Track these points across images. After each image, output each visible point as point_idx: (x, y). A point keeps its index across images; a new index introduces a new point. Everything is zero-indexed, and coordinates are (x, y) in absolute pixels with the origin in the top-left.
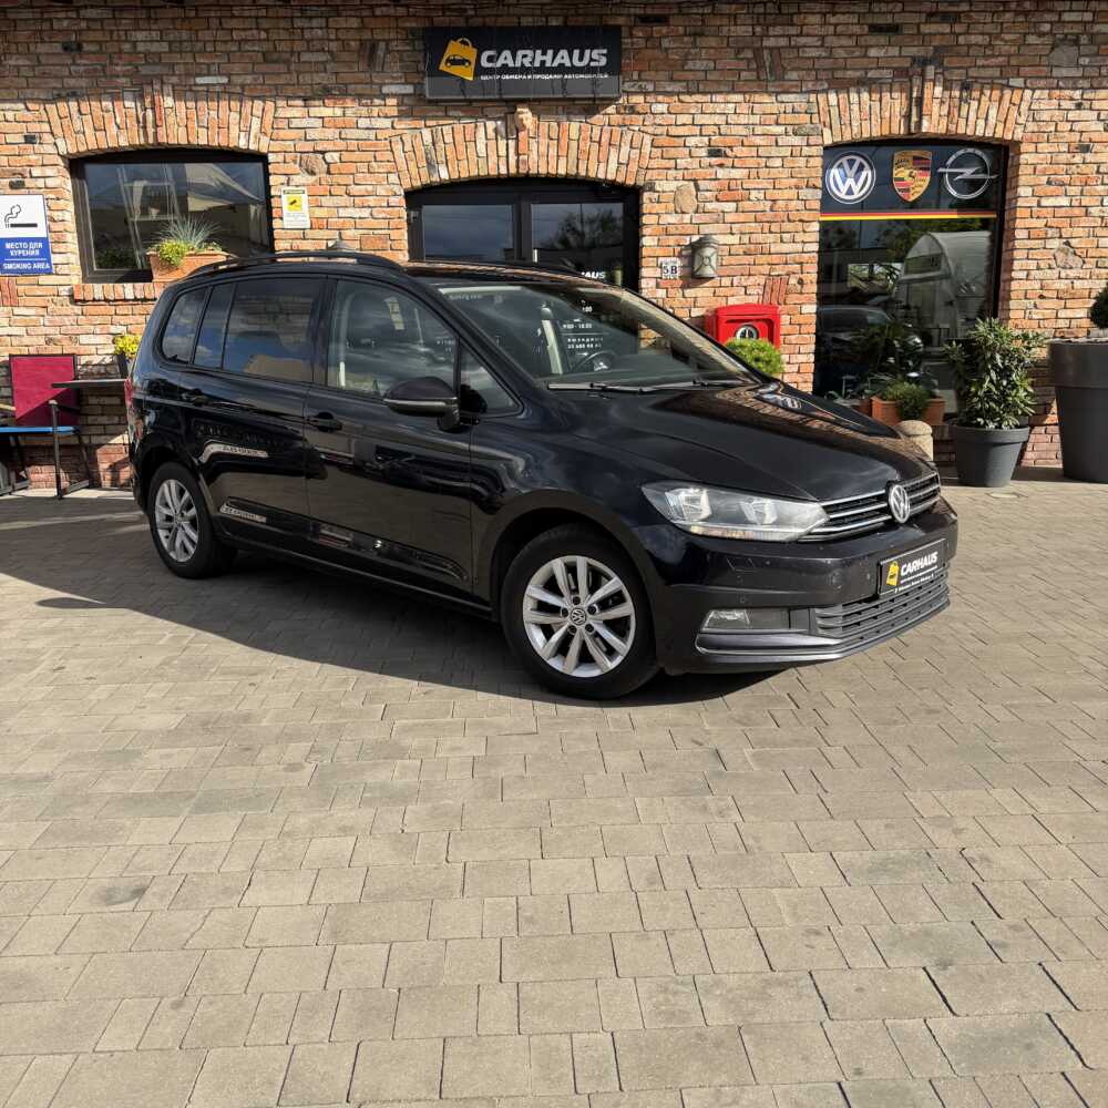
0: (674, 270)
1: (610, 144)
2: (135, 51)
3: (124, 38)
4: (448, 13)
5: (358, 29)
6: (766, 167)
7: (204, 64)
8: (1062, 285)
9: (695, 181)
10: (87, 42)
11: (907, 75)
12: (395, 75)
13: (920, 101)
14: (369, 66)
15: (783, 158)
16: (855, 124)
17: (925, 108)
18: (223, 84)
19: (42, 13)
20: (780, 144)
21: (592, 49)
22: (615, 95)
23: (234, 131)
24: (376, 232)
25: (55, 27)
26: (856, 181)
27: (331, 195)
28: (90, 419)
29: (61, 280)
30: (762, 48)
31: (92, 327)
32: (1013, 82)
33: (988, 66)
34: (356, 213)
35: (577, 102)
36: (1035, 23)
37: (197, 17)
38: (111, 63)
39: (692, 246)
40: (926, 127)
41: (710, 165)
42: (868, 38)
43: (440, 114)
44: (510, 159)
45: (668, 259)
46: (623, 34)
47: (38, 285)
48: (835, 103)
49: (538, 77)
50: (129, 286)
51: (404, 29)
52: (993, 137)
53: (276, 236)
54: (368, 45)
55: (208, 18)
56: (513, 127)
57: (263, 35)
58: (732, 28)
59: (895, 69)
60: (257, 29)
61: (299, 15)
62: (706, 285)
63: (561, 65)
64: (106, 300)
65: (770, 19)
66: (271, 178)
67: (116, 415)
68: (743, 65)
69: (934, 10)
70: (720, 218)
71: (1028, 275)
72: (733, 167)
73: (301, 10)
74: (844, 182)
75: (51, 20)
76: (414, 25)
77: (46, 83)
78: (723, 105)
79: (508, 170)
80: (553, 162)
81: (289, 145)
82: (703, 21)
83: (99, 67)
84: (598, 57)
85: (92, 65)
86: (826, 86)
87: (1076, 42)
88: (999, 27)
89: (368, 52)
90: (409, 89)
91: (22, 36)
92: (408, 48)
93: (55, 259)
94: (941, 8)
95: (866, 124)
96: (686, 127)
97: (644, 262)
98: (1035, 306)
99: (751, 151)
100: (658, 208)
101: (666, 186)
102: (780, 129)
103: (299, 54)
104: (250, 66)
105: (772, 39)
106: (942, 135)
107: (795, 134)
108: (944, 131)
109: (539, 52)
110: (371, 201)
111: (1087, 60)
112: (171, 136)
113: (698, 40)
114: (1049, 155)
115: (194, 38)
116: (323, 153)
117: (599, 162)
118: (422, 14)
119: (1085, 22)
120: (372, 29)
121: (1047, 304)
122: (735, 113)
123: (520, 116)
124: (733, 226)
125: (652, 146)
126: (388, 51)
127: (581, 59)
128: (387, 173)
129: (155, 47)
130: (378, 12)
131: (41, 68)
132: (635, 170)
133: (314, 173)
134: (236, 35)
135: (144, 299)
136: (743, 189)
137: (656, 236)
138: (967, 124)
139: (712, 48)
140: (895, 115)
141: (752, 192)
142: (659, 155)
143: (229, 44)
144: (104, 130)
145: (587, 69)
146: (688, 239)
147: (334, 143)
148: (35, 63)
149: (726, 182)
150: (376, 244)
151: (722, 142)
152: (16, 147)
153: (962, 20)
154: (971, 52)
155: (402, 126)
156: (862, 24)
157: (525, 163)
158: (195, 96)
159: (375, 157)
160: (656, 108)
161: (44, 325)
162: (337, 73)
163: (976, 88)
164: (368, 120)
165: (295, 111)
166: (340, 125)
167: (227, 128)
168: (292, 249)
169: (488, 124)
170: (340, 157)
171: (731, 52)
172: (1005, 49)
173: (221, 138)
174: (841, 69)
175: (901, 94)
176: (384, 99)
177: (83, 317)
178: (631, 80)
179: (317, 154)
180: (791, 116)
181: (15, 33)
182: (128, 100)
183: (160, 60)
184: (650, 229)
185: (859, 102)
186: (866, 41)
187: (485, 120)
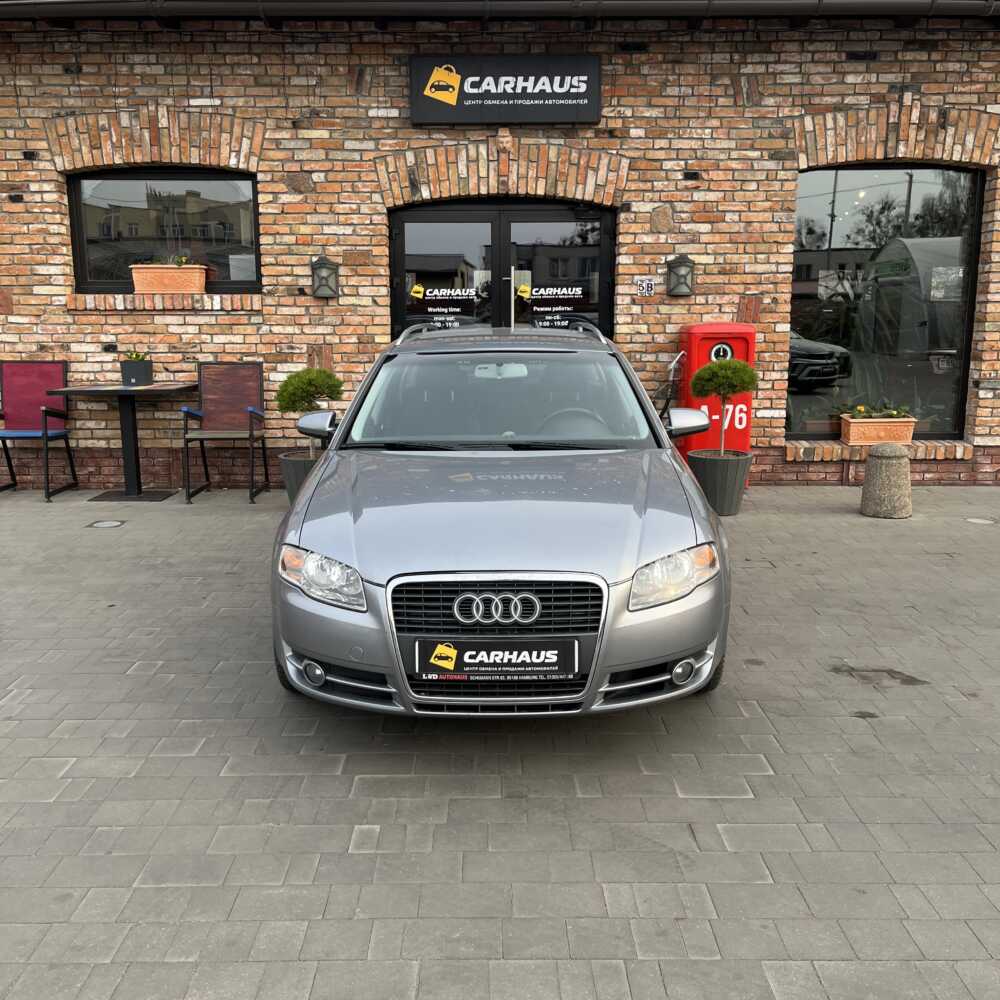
0: (650, 287)
1: (588, 166)
2: (132, 74)
3: (122, 61)
4: (433, 41)
5: (346, 55)
6: (742, 190)
7: (194, 86)
9: (671, 202)
10: (86, 64)
11: (884, 101)
12: (381, 99)
13: (897, 125)
14: (357, 90)
15: (758, 181)
16: (830, 149)
17: (901, 133)
18: (215, 106)
20: (756, 166)
21: (573, 76)
22: (596, 120)
23: (225, 150)
24: (358, 248)
25: (57, 48)
27: (316, 212)
28: (79, 424)
29: (55, 290)
30: (740, 75)
31: (82, 336)
32: (990, 109)
33: (965, 93)
34: (340, 230)
35: (557, 127)
37: (191, 41)
38: (110, 85)
39: (669, 265)
40: (902, 152)
41: (687, 189)
42: (846, 65)
43: (425, 137)
44: (490, 180)
45: (644, 277)
46: (604, 62)
47: (32, 294)
48: (812, 129)
49: (520, 102)
50: (120, 297)
51: (389, 55)
52: (970, 162)
53: (262, 252)
54: (357, 72)
55: (203, 43)
56: (494, 149)
57: (255, 60)
58: (709, 55)
59: (872, 95)
60: (249, 53)
61: (289, 41)
62: (682, 301)
63: (542, 92)
64: (96, 310)
65: (748, 47)
66: (261, 198)
67: (103, 420)
68: (719, 91)
69: (912, 38)
70: (694, 239)
72: (709, 190)
73: (293, 37)
75: (53, 43)
76: (401, 51)
77: (46, 103)
78: (699, 131)
79: (488, 190)
80: (532, 184)
81: (278, 166)
82: (682, 49)
83: (97, 88)
84: (578, 84)
85: (90, 85)
86: (802, 112)
88: (976, 55)
89: (356, 77)
90: (395, 113)
91: (26, 58)
92: (393, 74)
93: (53, 270)
94: (919, 37)
95: (842, 151)
96: (663, 152)
97: (620, 279)
99: (726, 175)
100: (634, 228)
101: (642, 207)
102: (756, 154)
103: (289, 79)
104: (243, 88)
105: (750, 66)
106: (922, 159)
107: (771, 158)
108: (920, 157)
109: (521, 79)
110: (355, 219)
112: (165, 153)
113: (677, 67)
115: (188, 61)
116: (311, 172)
117: (577, 183)
118: (409, 41)
120: (359, 55)
122: (712, 138)
123: (501, 139)
124: (709, 246)
125: (630, 169)
126: (375, 75)
127: (562, 85)
128: (372, 192)
129: (150, 70)
130: (366, 39)
131: (42, 88)
132: (612, 192)
133: (301, 192)
134: (228, 59)
135: (134, 310)
136: (718, 211)
137: (631, 254)
138: (943, 150)
139: (690, 74)
140: (871, 141)
141: (727, 214)
142: (636, 177)
143: (223, 68)
144: (100, 147)
145: (567, 95)
146: (663, 258)
147: (320, 163)
148: (37, 83)
149: (702, 205)
150: (358, 260)
151: (698, 166)
152: (15, 163)
153: (940, 48)
154: (948, 80)
155: (387, 148)
156: (840, 52)
157: (505, 183)
158: (189, 118)
159: (360, 177)
160: (634, 132)
161: (37, 333)
162: (325, 97)
163: (954, 114)
164: (354, 142)
165: (284, 133)
166: (327, 147)
167: (220, 147)
168: (277, 264)
169: (471, 147)
170: (326, 177)
171: (708, 78)
172: (983, 76)
173: (212, 157)
174: (817, 95)
175: (878, 119)
176: (370, 122)
177: (75, 326)
178: (610, 105)
179: (304, 174)
180: (767, 141)
181: (18, 55)
182: (125, 120)
183: (156, 82)
184: (626, 248)
185: (835, 129)
186: (842, 67)
187: (466, 142)
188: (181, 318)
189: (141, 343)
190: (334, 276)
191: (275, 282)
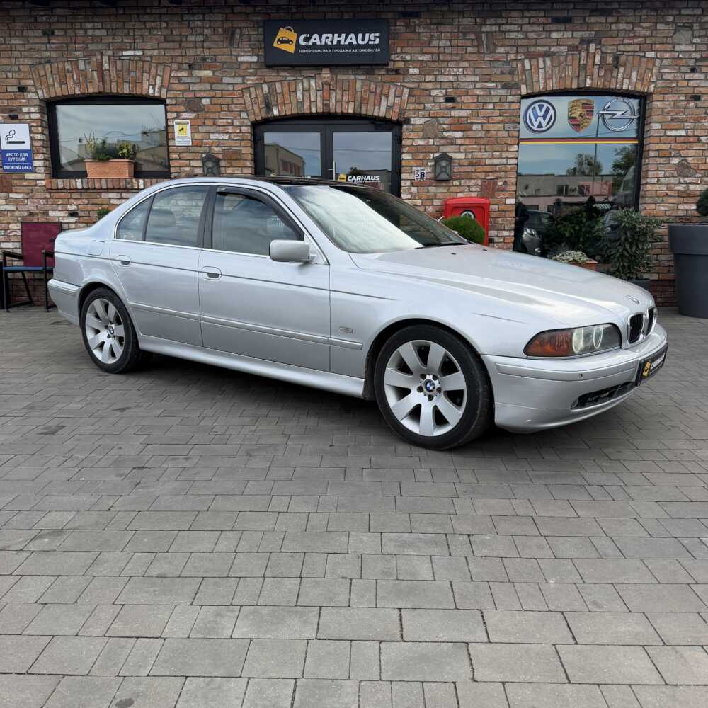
0: (423, 174)
1: (381, 94)
2: (86, 35)
3: (79, 27)
4: (279, 11)
5: (223, 21)
6: (483, 109)
7: (128, 43)
8: (680, 188)
9: (436, 117)
10: (57, 29)
11: (577, 50)
12: (246, 50)
13: (585, 66)
14: (230, 44)
15: (494, 103)
16: (542, 81)
17: (588, 71)
18: (138, 56)
19: (30, 12)
20: (493, 93)
21: (370, 33)
22: (386, 63)
23: (145, 84)
24: (232, 148)
25: (39, 20)
26: (544, 119)
27: (204, 124)
29: (38, 176)
30: (481, 32)
31: (54, 206)
32: (647, 54)
33: (632, 44)
34: (221, 137)
35: (361, 67)
36: (663, 16)
37: (124, 14)
38: (71, 43)
39: (435, 159)
40: (588, 83)
41: (447, 109)
42: (551, 26)
43: (275, 74)
44: (318, 103)
45: (419, 168)
46: (391, 24)
47: (24, 179)
48: (529, 68)
49: (336, 50)
50: (79, 181)
51: (252, 21)
52: (634, 90)
53: (170, 150)
54: (230, 33)
55: (131, 14)
56: (320, 83)
57: (164, 25)
58: (460, 20)
59: (569, 46)
60: (161, 21)
61: (187, 12)
62: (444, 184)
63: (351, 44)
64: (65, 189)
65: (486, 14)
66: (169, 115)
68: (468, 43)
69: (595, 8)
70: (452, 142)
71: (658, 181)
72: (462, 109)
73: (188, 9)
74: (536, 120)
75: (35, 16)
76: (259, 18)
77: (32, 55)
78: (455, 70)
79: (317, 110)
80: (345, 106)
81: (180, 94)
82: (443, 15)
83: (64, 45)
84: (373, 38)
85: (59, 43)
86: (523, 57)
87: (691, 28)
88: (639, 18)
89: (229, 36)
90: (255, 59)
91: (18, 25)
92: (256, 33)
93: (36, 163)
94: (599, 7)
95: (549, 83)
96: (431, 83)
97: (403, 169)
98: (663, 200)
99: (473, 99)
100: (412, 135)
101: (417, 121)
102: (493, 85)
103: (187, 36)
104: (156, 44)
105: (488, 27)
106: (602, 89)
107: (503, 87)
108: (601, 87)
109: (336, 35)
111: (698, 39)
112: (107, 87)
113: (440, 28)
114: (672, 103)
115: (120, 25)
116: (201, 98)
117: (375, 105)
118: (264, 11)
119: (698, 16)
120: (232, 21)
121: (672, 200)
122: (463, 74)
123: (324, 75)
124: (461, 147)
125: (410, 95)
126: (241, 31)
127: (363, 39)
128: (240, 111)
129: (97, 33)
130: (237, 10)
131: (30, 46)
132: (398, 111)
133: (195, 112)
134: (148, 25)
135: (89, 189)
136: (468, 123)
137: (410, 153)
138: (617, 82)
139: (448, 32)
140: (569, 76)
141: (474, 125)
142: (414, 101)
143: (143, 31)
144: (66, 83)
145: (367, 46)
146: (432, 155)
147: (208, 93)
148: (26, 43)
149: (456, 119)
150: (233, 157)
151: (455, 93)
152: (13, 94)
153: (614, 14)
154: (620, 35)
155: (250, 82)
156: (548, 17)
157: (327, 105)
158: (122, 63)
159: (232, 101)
160: (412, 71)
161: (27, 204)
162: (209, 49)
163: (623, 58)
164: (229, 78)
165: (183, 73)
166: (212, 81)
167: (142, 82)
168: (180, 159)
169: (304, 81)
170: (211, 102)
171: (460, 34)
172: (643, 33)
173: (137, 89)
174: (533, 46)
175: (572, 62)
176: (239, 65)
177: (52, 200)
178: (396, 53)
179: (196, 100)
180: (501, 76)
181: (14, 24)
182: (82, 65)
183: (101, 39)
184: (407, 149)
185: (545, 68)
186: (550, 27)
187: (302, 78)
188: (119, 195)
189: (93, 210)
190: (216, 167)
191: (178, 170)
